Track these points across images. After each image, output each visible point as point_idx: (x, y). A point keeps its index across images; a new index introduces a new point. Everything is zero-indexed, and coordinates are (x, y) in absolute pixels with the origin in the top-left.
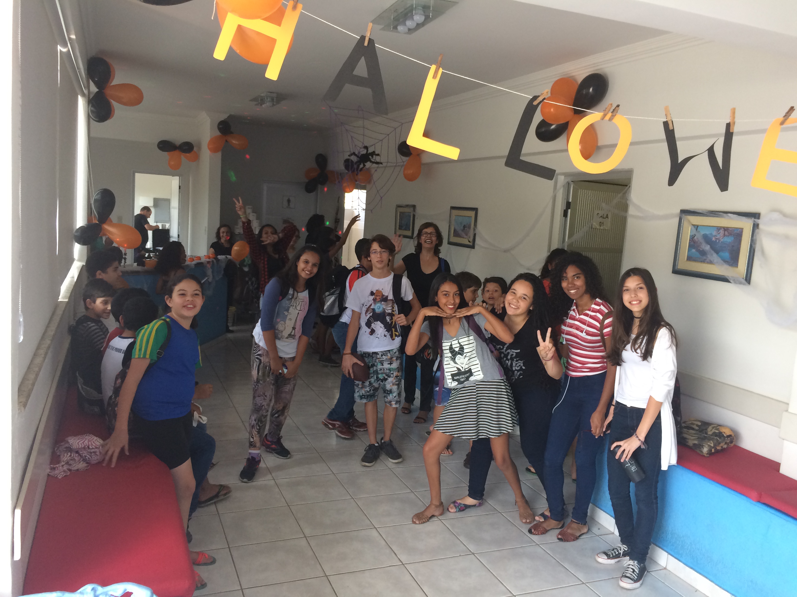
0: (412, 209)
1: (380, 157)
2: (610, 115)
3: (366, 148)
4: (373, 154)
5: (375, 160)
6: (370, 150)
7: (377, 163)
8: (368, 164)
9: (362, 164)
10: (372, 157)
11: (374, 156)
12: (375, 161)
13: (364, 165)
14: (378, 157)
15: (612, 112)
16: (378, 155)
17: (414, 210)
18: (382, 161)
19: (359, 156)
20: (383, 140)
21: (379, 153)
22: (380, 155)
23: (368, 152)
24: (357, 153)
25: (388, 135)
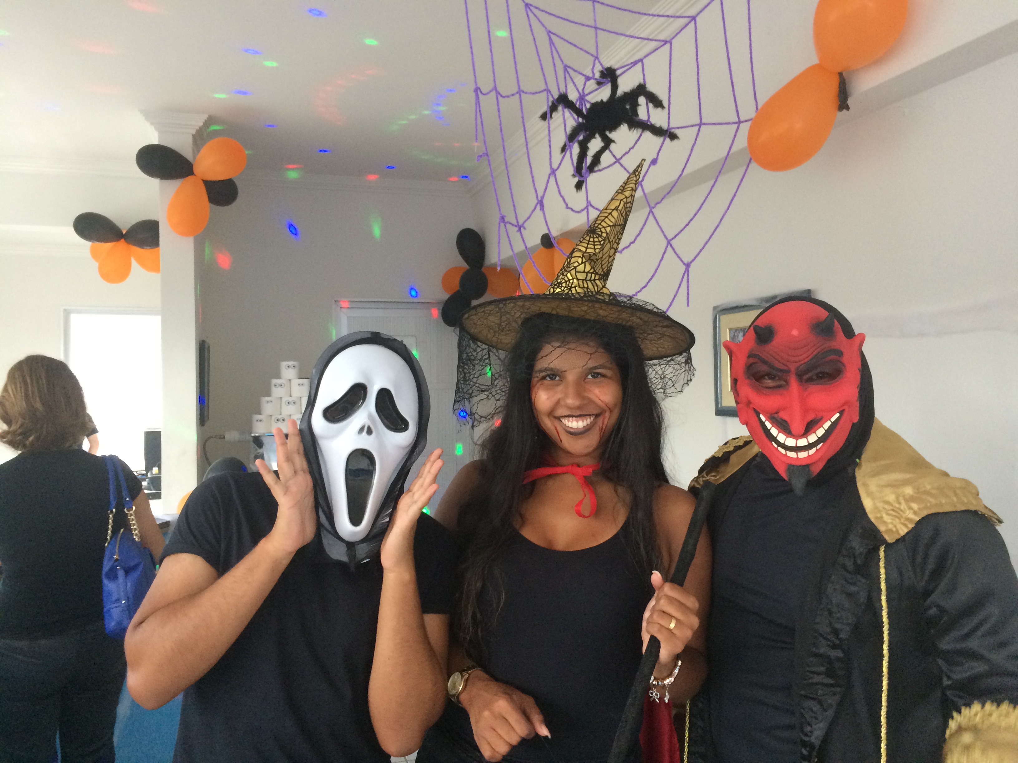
6: (626, 85)
7: (657, 131)
9: (597, 136)
13: (608, 142)
18: (673, 125)
19: (584, 111)
20: (674, 41)
21: (663, 96)
22: (665, 103)
23: (620, 92)
24: (573, 96)
25: (694, 18)
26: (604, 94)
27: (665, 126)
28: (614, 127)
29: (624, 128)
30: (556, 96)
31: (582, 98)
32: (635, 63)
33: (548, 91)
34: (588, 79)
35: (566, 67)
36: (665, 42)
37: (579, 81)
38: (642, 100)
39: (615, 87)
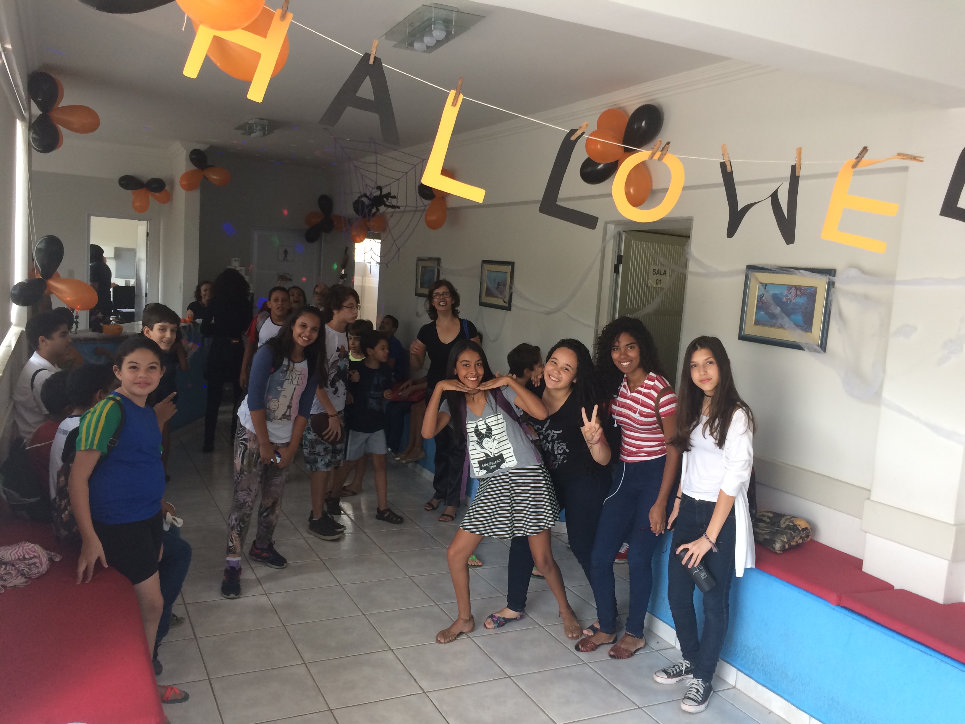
0: (436, 263)
1: (396, 200)
2: (659, 154)
3: (380, 188)
4: (388, 195)
5: (391, 203)
6: (385, 192)
7: (393, 207)
8: (382, 208)
9: (375, 207)
10: (388, 199)
11: (390, 199)
12: (391, 205)
13: (378, 210)
14: (395, 199)
15: (661, 151)
16: (394, 197)
17: (439, 264)
18: (398, 205)
19: (372, 198)
20: (400, 180)
21: (396, 195)
22: (397, 197)
23: (383, 194)
24: (368, 194)
25: (407, 173)
26: (378, 193)
27: (395, 205)
28: (380, 205)
29: (383, 206)
30: (363, 193)
31: (371, 194)
32: (387, 186)
33: (360, 192)
34: (373, 189)
35: (366, 185)
36: (398, 180)
37: (370, 189)
39: (381, 192)
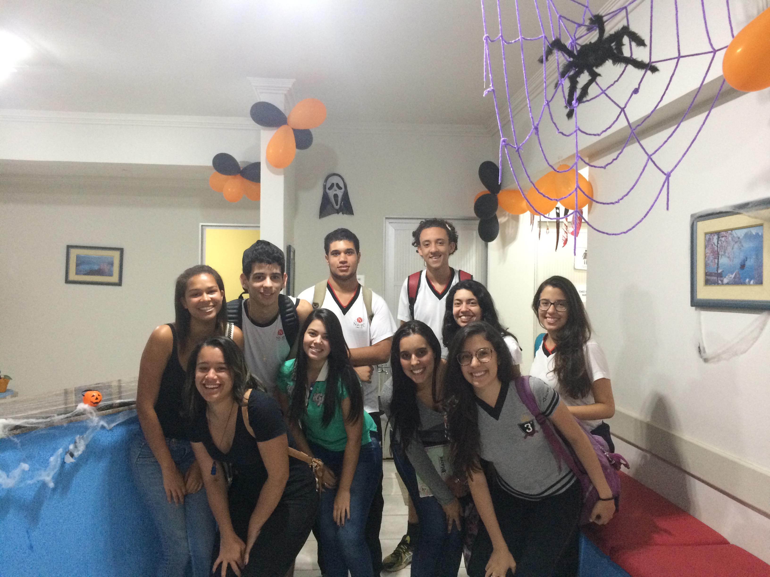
5: (631, 53)
6: (612, 28)
7: (639, 65)
8: (608, 72)
9: (585, 71)
11: (627, 43)
13: (594, 76)
19: (575, 52)
21: (644, 35)
22: (647, 42)
28: (600, 63)
31: (573, 42)
33: (545, 37)
38: (626, 40)
39: (602, 31)
